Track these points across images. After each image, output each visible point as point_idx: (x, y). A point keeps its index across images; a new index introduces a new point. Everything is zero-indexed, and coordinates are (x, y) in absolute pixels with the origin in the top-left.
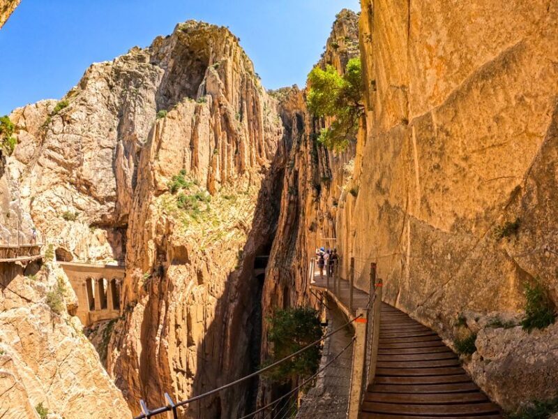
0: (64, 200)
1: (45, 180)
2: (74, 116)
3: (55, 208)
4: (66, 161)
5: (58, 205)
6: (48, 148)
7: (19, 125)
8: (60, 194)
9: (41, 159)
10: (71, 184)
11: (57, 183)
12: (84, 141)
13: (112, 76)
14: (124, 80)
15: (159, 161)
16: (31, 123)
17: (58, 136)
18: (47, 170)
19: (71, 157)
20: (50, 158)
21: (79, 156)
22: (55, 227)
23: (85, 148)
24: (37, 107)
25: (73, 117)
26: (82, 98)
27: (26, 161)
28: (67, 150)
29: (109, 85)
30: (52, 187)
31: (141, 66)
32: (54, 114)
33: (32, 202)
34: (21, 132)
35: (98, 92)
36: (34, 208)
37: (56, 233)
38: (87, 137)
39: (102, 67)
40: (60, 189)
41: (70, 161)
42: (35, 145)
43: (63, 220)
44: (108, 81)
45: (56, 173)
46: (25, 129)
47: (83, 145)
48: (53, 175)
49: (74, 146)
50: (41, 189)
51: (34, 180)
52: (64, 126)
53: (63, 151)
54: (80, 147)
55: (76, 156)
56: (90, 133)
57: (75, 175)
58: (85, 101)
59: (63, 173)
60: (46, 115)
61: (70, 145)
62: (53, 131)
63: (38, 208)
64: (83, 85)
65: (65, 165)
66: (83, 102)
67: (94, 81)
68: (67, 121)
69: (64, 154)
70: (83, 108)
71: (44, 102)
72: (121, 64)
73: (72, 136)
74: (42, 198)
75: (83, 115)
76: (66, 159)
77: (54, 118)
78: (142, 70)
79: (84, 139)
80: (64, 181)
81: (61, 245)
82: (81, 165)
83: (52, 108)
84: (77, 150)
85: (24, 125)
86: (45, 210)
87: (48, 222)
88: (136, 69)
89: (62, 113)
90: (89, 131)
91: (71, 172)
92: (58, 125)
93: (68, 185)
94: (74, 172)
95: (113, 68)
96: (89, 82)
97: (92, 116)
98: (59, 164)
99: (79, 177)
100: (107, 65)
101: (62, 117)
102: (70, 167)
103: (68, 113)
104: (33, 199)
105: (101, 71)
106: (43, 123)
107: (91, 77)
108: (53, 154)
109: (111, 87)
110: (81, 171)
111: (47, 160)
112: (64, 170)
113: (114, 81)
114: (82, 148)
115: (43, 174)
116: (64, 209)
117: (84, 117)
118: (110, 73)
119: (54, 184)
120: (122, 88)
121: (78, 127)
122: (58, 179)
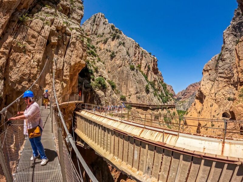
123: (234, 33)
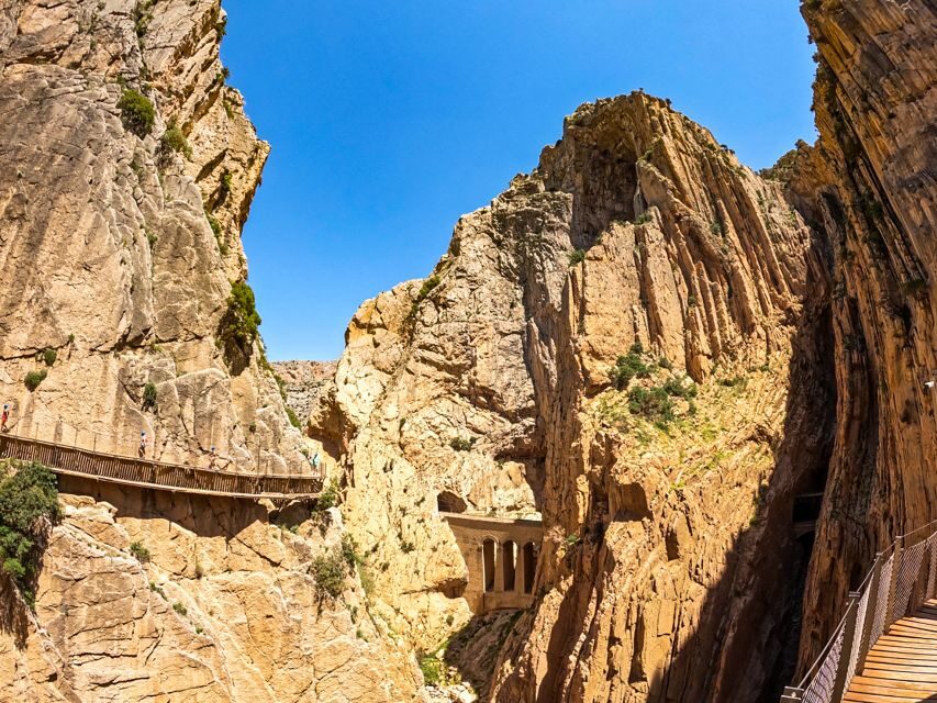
0: (452, 420)
1: (421, 393)
2: (451, 295)
3: (438, 433)
4: (449, 363)
5: (443, 427)
6: (420, 347)
7: (372, 322)
8: (445, 412)
9: (411, 365)
10: (462, 395)
11: (439, 396)
12: (472, 329)
13: (495, 226)
14: (515, 227)
15: (587, 335)
16: (390, 317)
17: (432, 329)
18: (422, 379)
19: (457, 356)
20: (424, 361)
21: (469, 352)
22: (438, 461)
23: (475, 341)
24: (394, 294)
25: (449, 297)
26: (457, 269)
27: (390, 369)
28: (449, 346)
29: (494, 241)
30: (433, 402)
31: (534, 199)
32: (420, 298)
33: (401, 426)
34: (378, 330)
35: (479, 254)
36: (405, 434)
37: (439, 469)
38: (477, 322)
39: (475, 218)
40: (445, 405)
41: (456, 361)
42: (401, 346)
43: (452, 450)
44: (491, 235)
45: (437, 381)
46: (383, 326)
47: (473, 335)
48: (433, 385)
49: (459, 339)
50: (416, 405)
51: (403, 394)
52: (439, 312)
53: (443, 348)
54: (468, 338)
55: (463, 353)
56: (481, 316)
57: (466, 382)
58: (463, 271)
59: (447, 381)
60: (410, 303)
61: (452, 339)
62: (423, 322)
63: (412, 433)
64: (455, 249)
65: (450, 369)
66: (460, 274)
67: (469, 240)
68: (441, 304)
69: (444, 353)
70: (463, 282)
71: (404, 285)
72: (503, 206)
73: (453, 324)
74: (418, 419)
75: (465, 292)
76: (450, 359)
77: (422, 305)
78: (537, 204)
79: (473, 327)
80: (450, 393)
81: (448, 488)
82: (474, 364)
83: (416, 292)
84: (465, 344)
85: (380, 322)
86: (422, 437)
87: (427, 454)
88: (528, 205)
89: (433, 294)
90: (478, 313)
91: (460, 378)
92: (430, 313)
93: (457, 398)
94: (464, 377)
95: (493, 215)
96: (463, 243)
97: (478, 291)
98: (440, 368)
99: (472, 383)
100: (483, 212)
101: (434, 302)
102: (457, 370)
103: (441, 294)
104: (403, 422)
105: (477, 223)
106: (407, 314)
107: (464, 235)
108: (427, 354)
109: (498, 243)
110: (475, 374)
111: (420, 364)
112: (448, 376)
113: (500, 232)
114: (472, 340)
115: (416, 386)
116: (453, 433)
117: (467, 295)
118: (490, 222)
119: (435, 398)
120: (515, 239)
121: (460, 310)
122: (441, 390)
123: (494, 231)
